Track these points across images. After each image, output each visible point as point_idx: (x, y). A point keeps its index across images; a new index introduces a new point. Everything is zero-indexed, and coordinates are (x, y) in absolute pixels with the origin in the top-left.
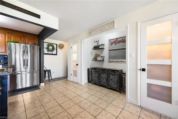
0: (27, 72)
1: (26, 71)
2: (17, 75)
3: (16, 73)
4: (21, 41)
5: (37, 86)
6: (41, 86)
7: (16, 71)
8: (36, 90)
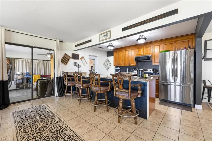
0: (177, 84)
1: (175, 83)
2: (168, 85)
3: (167, 83)
4: (172, 48)
5: (190, 106)
6: (196, 109)
7: (168, 81)
8: (185, 110)
